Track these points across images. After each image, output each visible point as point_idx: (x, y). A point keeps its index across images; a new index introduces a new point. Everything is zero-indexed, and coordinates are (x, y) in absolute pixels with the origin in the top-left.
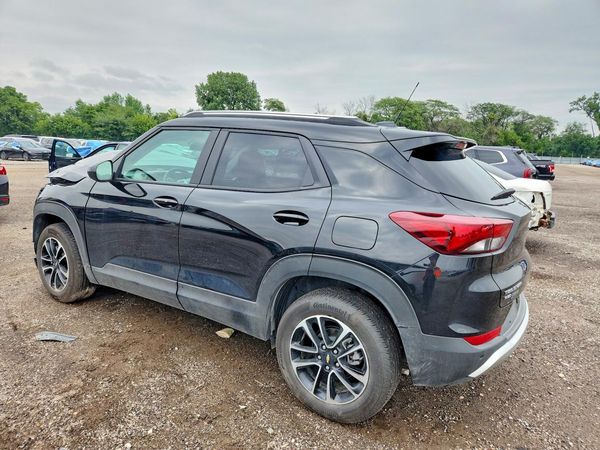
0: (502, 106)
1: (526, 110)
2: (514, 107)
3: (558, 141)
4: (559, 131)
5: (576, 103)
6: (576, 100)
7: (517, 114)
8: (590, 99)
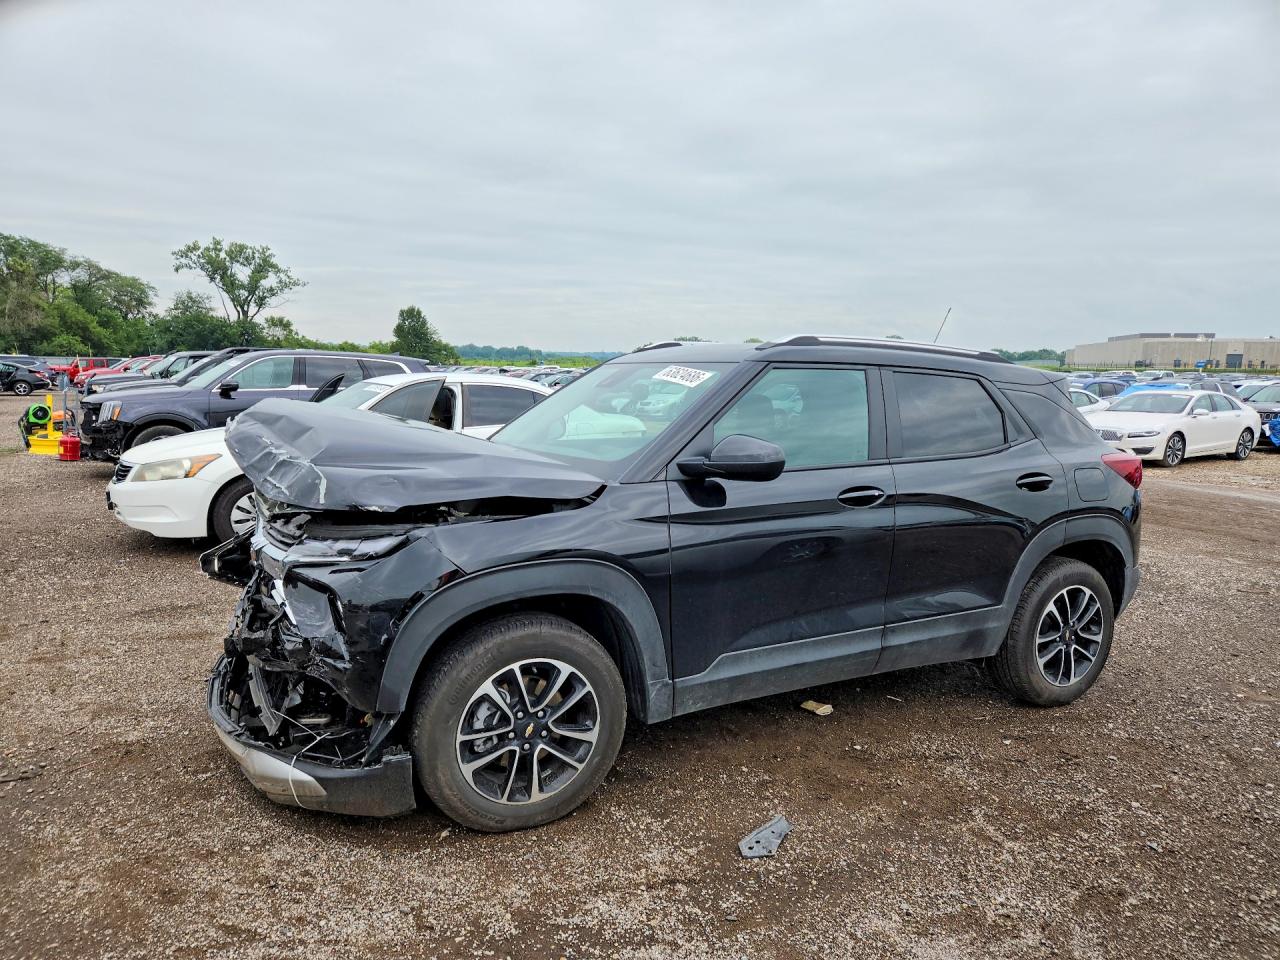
0: (34, 245)
1: (95, 259)
2: (63, 251)
3: (163, 327)
4: (161, 307)
5: (185, 254)
6: (183, 248)
7: (75, 265)
8: (207, 249)
